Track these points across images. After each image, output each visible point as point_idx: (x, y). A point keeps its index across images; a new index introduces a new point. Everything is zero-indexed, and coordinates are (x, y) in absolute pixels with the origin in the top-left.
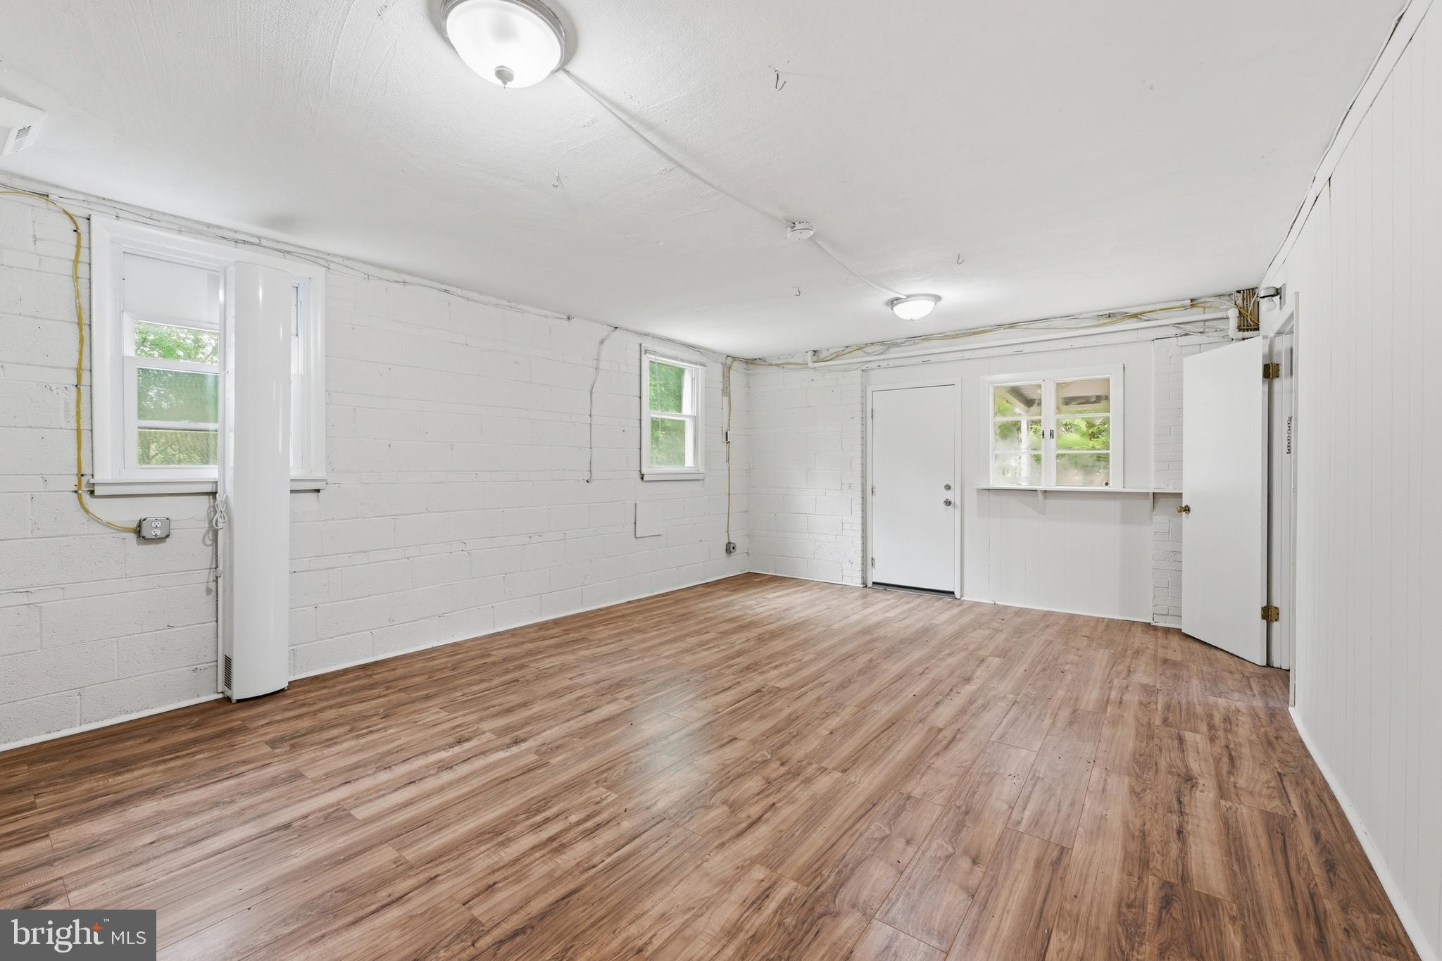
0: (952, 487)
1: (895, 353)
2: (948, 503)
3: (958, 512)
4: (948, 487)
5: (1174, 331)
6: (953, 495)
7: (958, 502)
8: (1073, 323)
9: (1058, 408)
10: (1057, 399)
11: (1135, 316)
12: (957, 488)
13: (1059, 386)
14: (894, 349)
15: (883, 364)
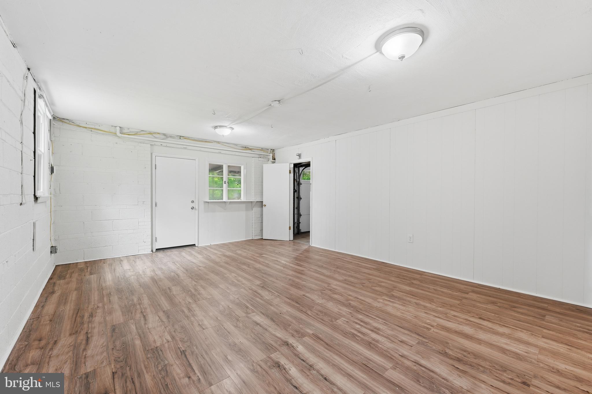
0: (195, 202)
1: (169, 140)
2: (193, 208)
3: (197, 212)
4: (193, 202)
5: (258, 156)
6: (195, 205)
7: (197, 208)
8: (236, 147)
9: (228, 174)
10: (228, 171)
11: (251, 149)
12: (196, 202)
13: (229, 166)
14: (170, 139)
15: (165, 144)
